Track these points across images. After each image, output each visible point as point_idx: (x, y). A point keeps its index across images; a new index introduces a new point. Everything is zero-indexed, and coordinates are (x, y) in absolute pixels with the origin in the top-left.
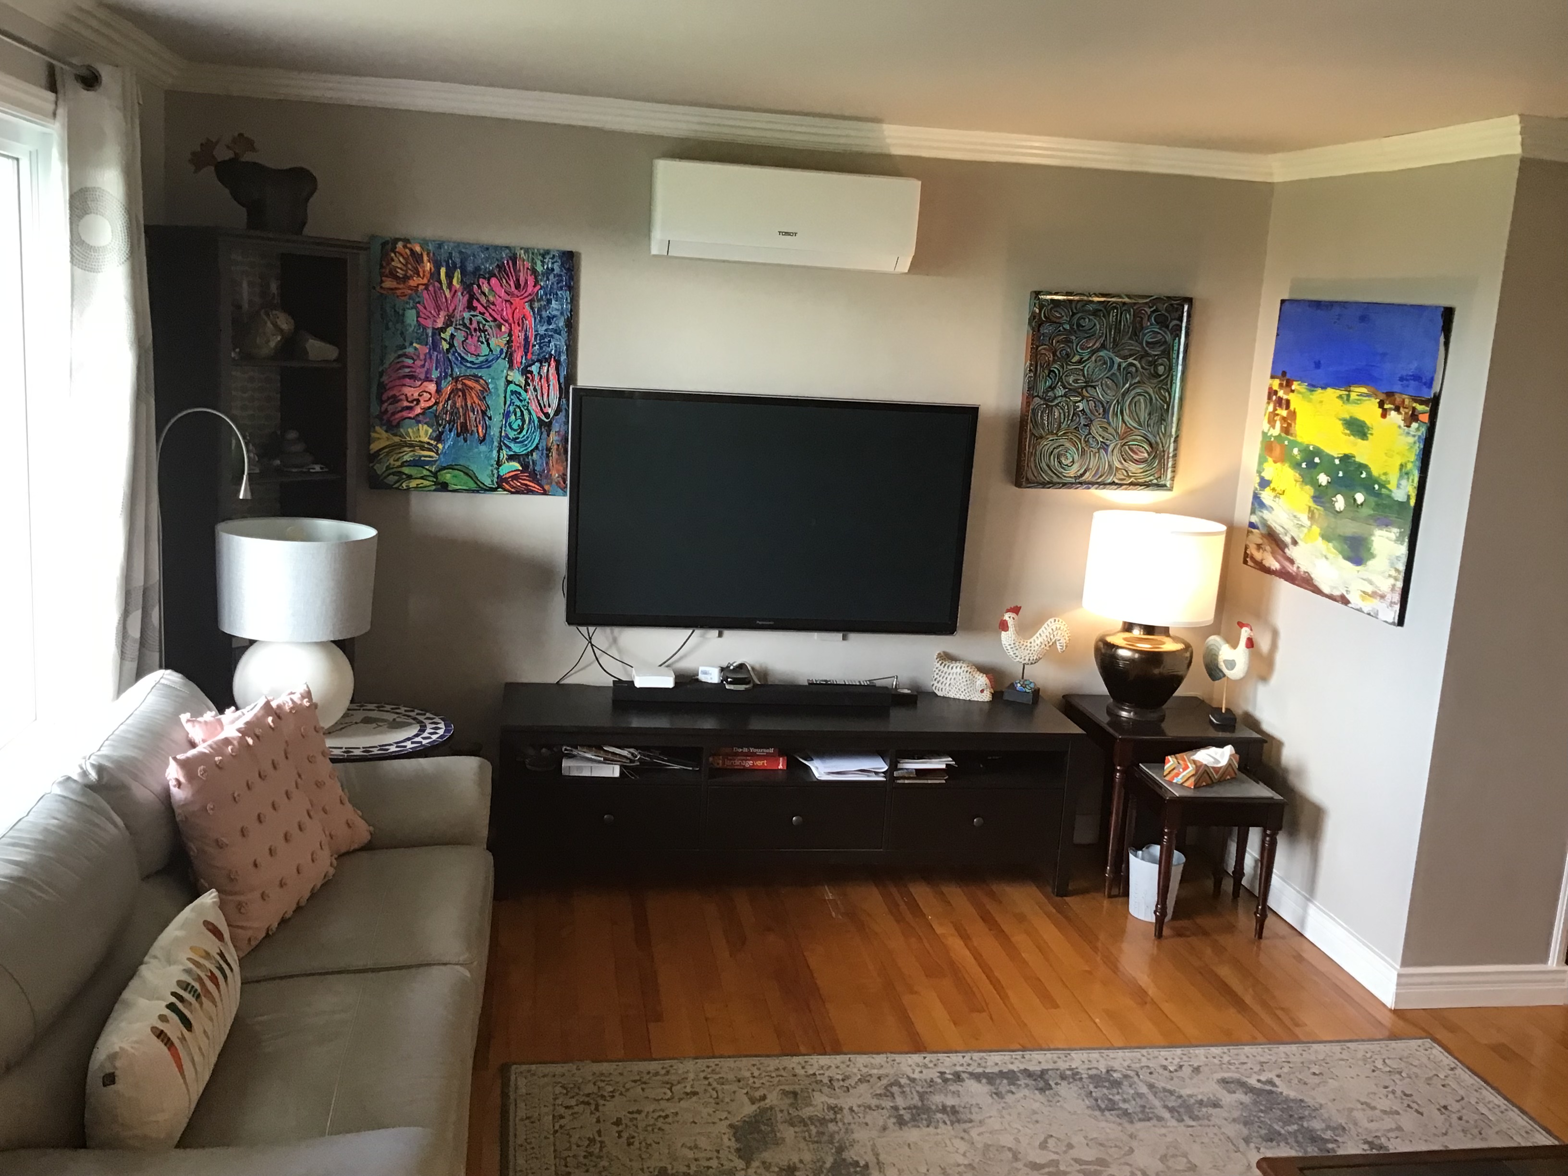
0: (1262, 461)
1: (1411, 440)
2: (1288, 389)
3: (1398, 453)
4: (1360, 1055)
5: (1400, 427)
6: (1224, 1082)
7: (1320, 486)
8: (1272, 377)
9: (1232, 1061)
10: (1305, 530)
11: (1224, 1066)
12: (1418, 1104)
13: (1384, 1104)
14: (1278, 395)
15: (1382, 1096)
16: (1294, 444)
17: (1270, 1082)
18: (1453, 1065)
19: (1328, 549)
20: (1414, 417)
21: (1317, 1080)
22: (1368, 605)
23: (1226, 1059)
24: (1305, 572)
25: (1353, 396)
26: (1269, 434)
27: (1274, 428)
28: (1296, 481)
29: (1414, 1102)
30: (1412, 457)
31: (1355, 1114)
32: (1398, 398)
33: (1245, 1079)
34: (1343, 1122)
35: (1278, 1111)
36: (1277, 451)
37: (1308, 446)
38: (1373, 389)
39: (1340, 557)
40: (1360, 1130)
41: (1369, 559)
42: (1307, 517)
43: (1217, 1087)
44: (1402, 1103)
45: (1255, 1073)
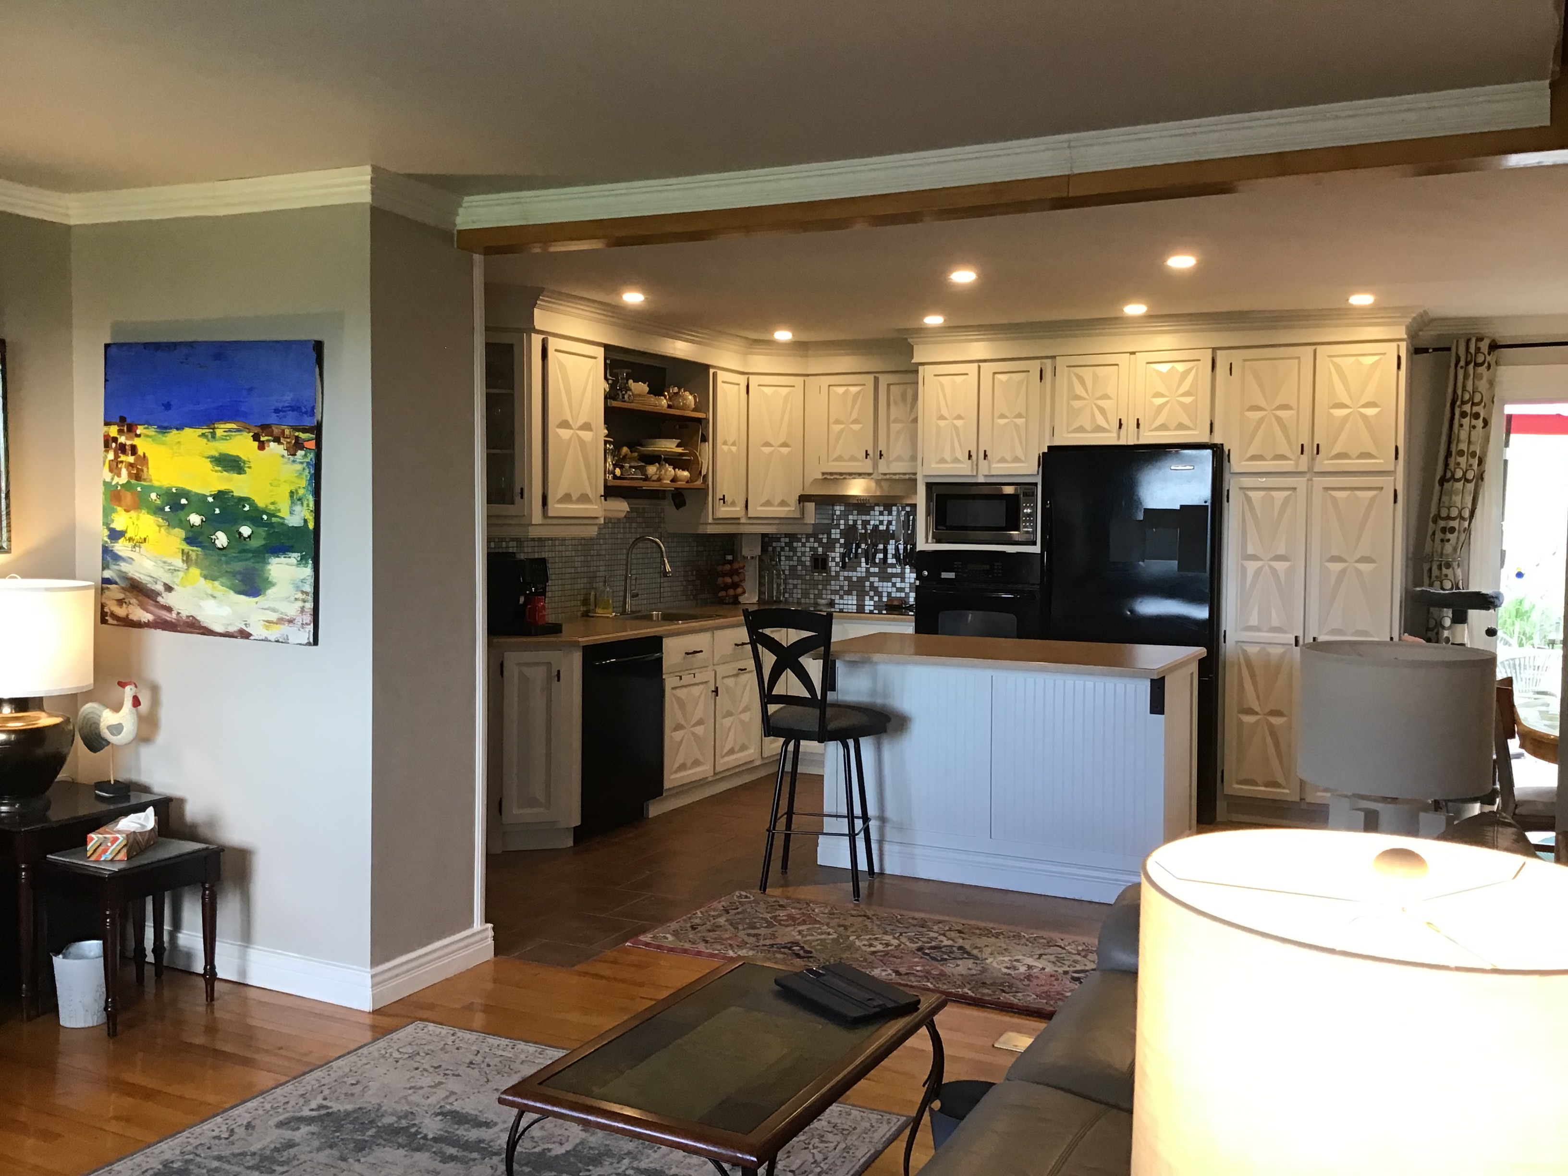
0: (107, 513)
1: (299, 467)
2: (132, 435)
3: (285, 482)
4: (376, 1054)
5: (283, 456)
6: (281, 1125)
7: (193, 526)
8: (107, 424)
9: (275, 1105)
10: (181, 574)
11: (271, 1113)
12: (451, 1070)
13: (426, 1081)
14: (119, 441)
15: (420, 1077)
16: (152, 489)
17: (321, 1107)
18: (452, 1032)
19: (214, 587)
20: (298, 445)
21: (359, 1088)
22: (275, 632)
23: (268, 1106)
24: (188, 617)
25: (219, 433)
26: (114, 483)
27: (119, 475)
28: (159, 526)
29: (447, 1070)
30: (302, 484)
31: (410, 1098)
32: (276, 431)
33: (299, 1115)
34: (406, 1108)
35: (349, 1125)
36: (128, 497)
37: (170, 489)
38: (240, 424)
39: (232, 592)
40: (426, 1108)
41: (269, 588)
42: (180, 561)
43: (278, 1131)
44: (439, 1074)
45: (303, 1105)
